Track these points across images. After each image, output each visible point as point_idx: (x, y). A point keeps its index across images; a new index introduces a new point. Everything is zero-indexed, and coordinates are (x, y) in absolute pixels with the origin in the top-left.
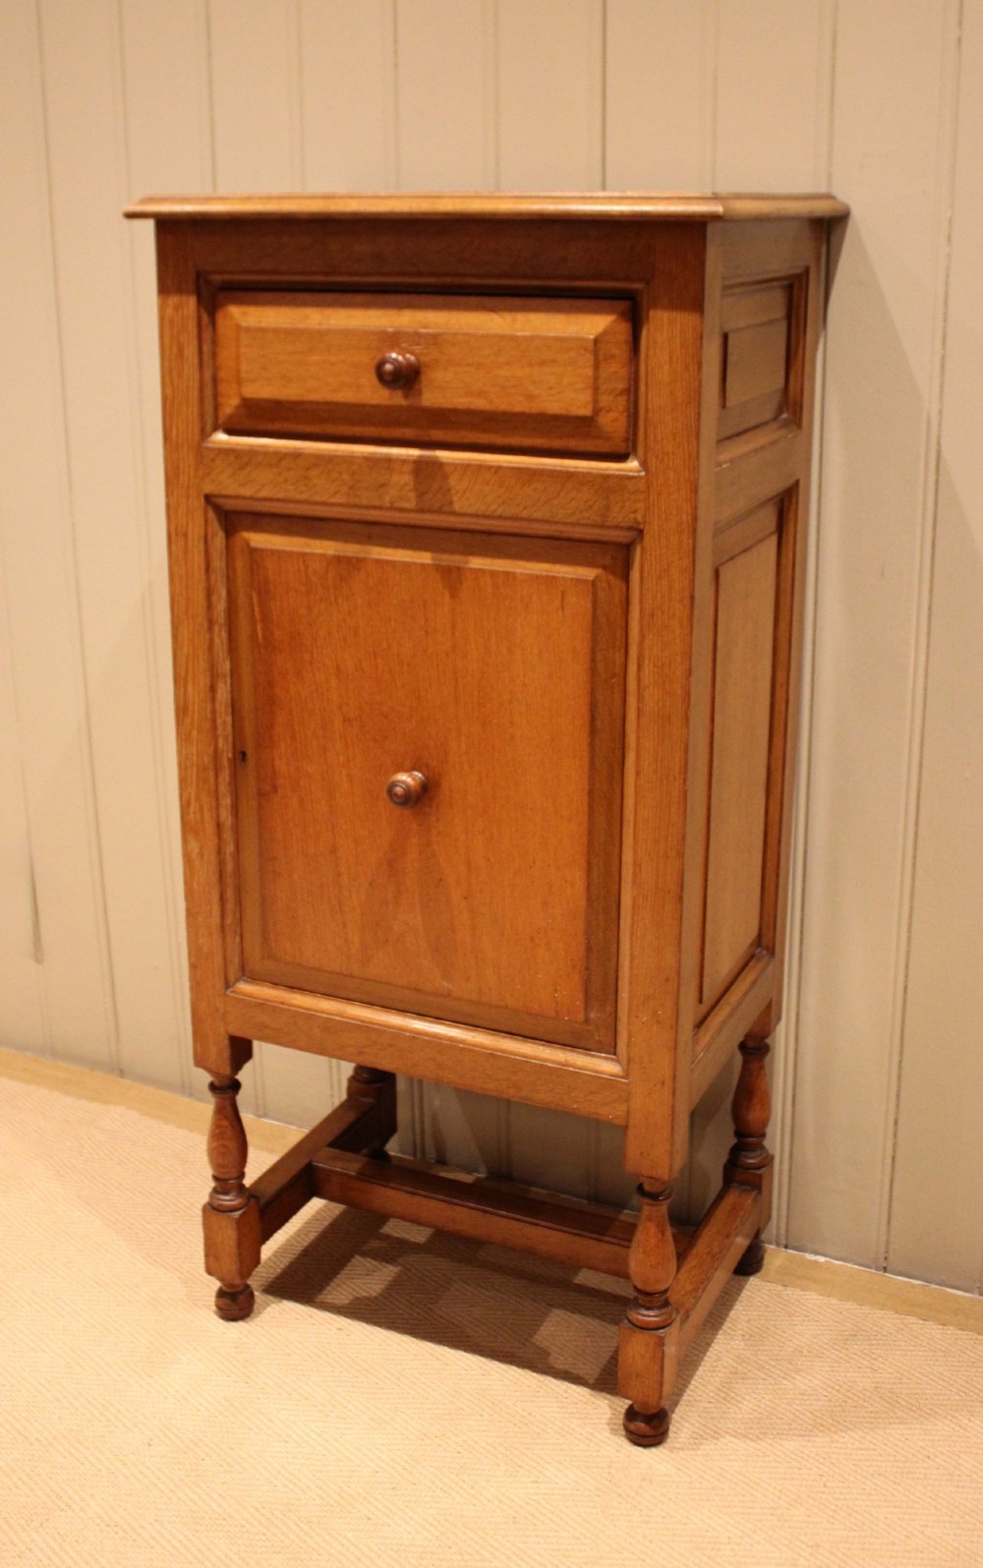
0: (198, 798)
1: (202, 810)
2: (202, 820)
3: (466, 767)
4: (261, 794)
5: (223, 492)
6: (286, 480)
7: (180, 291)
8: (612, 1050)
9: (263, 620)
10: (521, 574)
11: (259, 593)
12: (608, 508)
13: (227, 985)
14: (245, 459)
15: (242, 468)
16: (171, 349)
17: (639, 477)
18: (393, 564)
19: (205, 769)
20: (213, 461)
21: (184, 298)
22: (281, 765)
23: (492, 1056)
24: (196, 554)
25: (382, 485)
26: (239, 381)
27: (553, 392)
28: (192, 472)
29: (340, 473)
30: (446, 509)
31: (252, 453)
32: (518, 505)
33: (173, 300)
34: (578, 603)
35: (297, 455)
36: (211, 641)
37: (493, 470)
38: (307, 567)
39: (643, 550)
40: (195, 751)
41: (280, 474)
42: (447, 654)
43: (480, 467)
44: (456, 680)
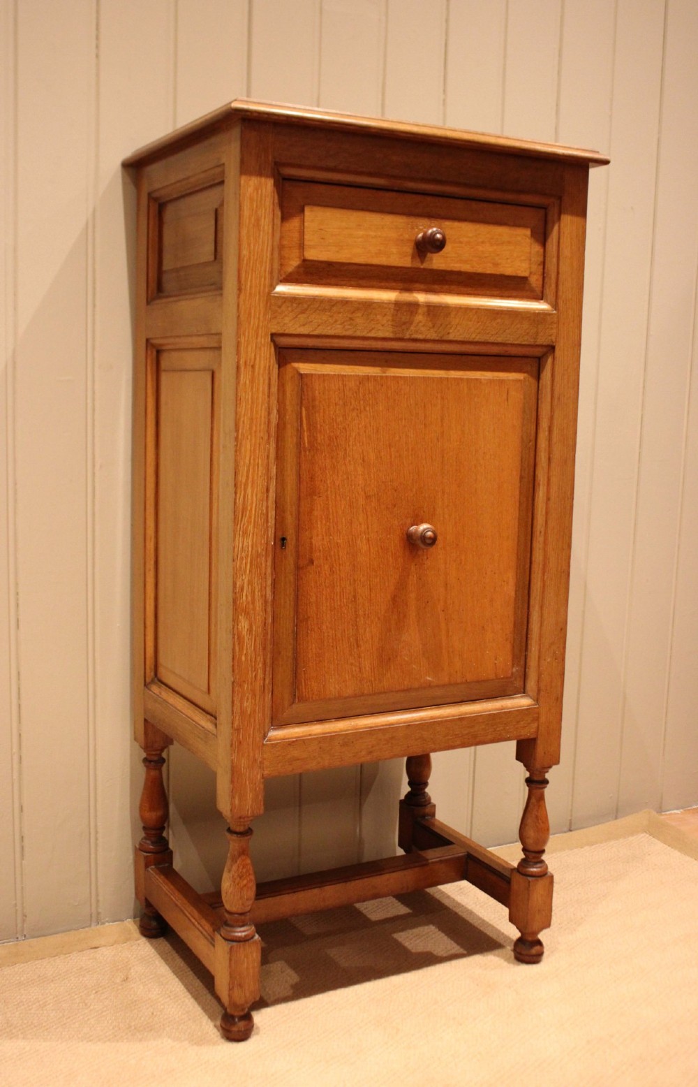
0: (250, 583)
1: (253, 593)
2: (253, 602)
3: (446, 516)
4: (298, 568)
5: (287, 332)
6: (336, 321)
7: (260, 174)
8: (522, 690)
9: (309, 429)
10: (484, 379)
11: (307, 409)
12: (537, 333)
13: (265, 736)
14: (305, 306)
15: (303, 312)
16: (250, 219)
17: (552, 314)
18: (405, 378)
19: (258, 556)
20: (280, 307)
21: (263, 179)
22: (317, 542)
23: (462, 719)
24: (261, 381)
25: (405, 323)
26: (302, 246)
27: (509, 261)
28: (261, 319)
29: (376, 315)
30: (445, 338)
31: (313, 300)
32: (488, 334)
33: (254, 181)
34: (516, 396)
35: (345, 302)
36: (269, 450)
37: (474, 311)
38: (344, 385)
39: (554, 359)
40: (250, 543)
41: (331, 316)
42: (438, 439)
43: (467, 309)
44: (443, 457)
